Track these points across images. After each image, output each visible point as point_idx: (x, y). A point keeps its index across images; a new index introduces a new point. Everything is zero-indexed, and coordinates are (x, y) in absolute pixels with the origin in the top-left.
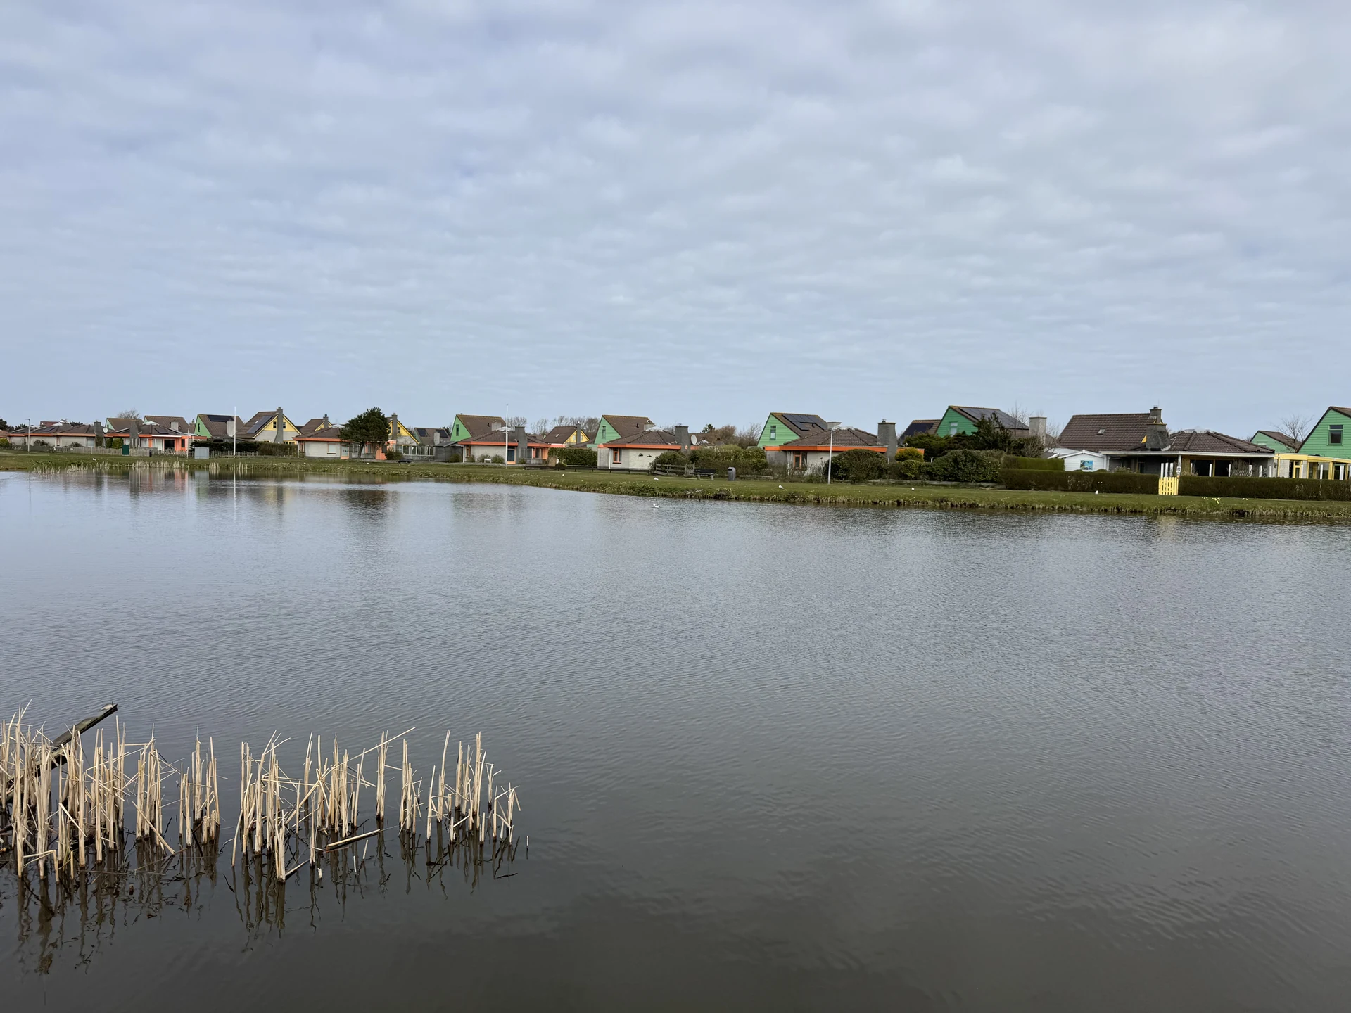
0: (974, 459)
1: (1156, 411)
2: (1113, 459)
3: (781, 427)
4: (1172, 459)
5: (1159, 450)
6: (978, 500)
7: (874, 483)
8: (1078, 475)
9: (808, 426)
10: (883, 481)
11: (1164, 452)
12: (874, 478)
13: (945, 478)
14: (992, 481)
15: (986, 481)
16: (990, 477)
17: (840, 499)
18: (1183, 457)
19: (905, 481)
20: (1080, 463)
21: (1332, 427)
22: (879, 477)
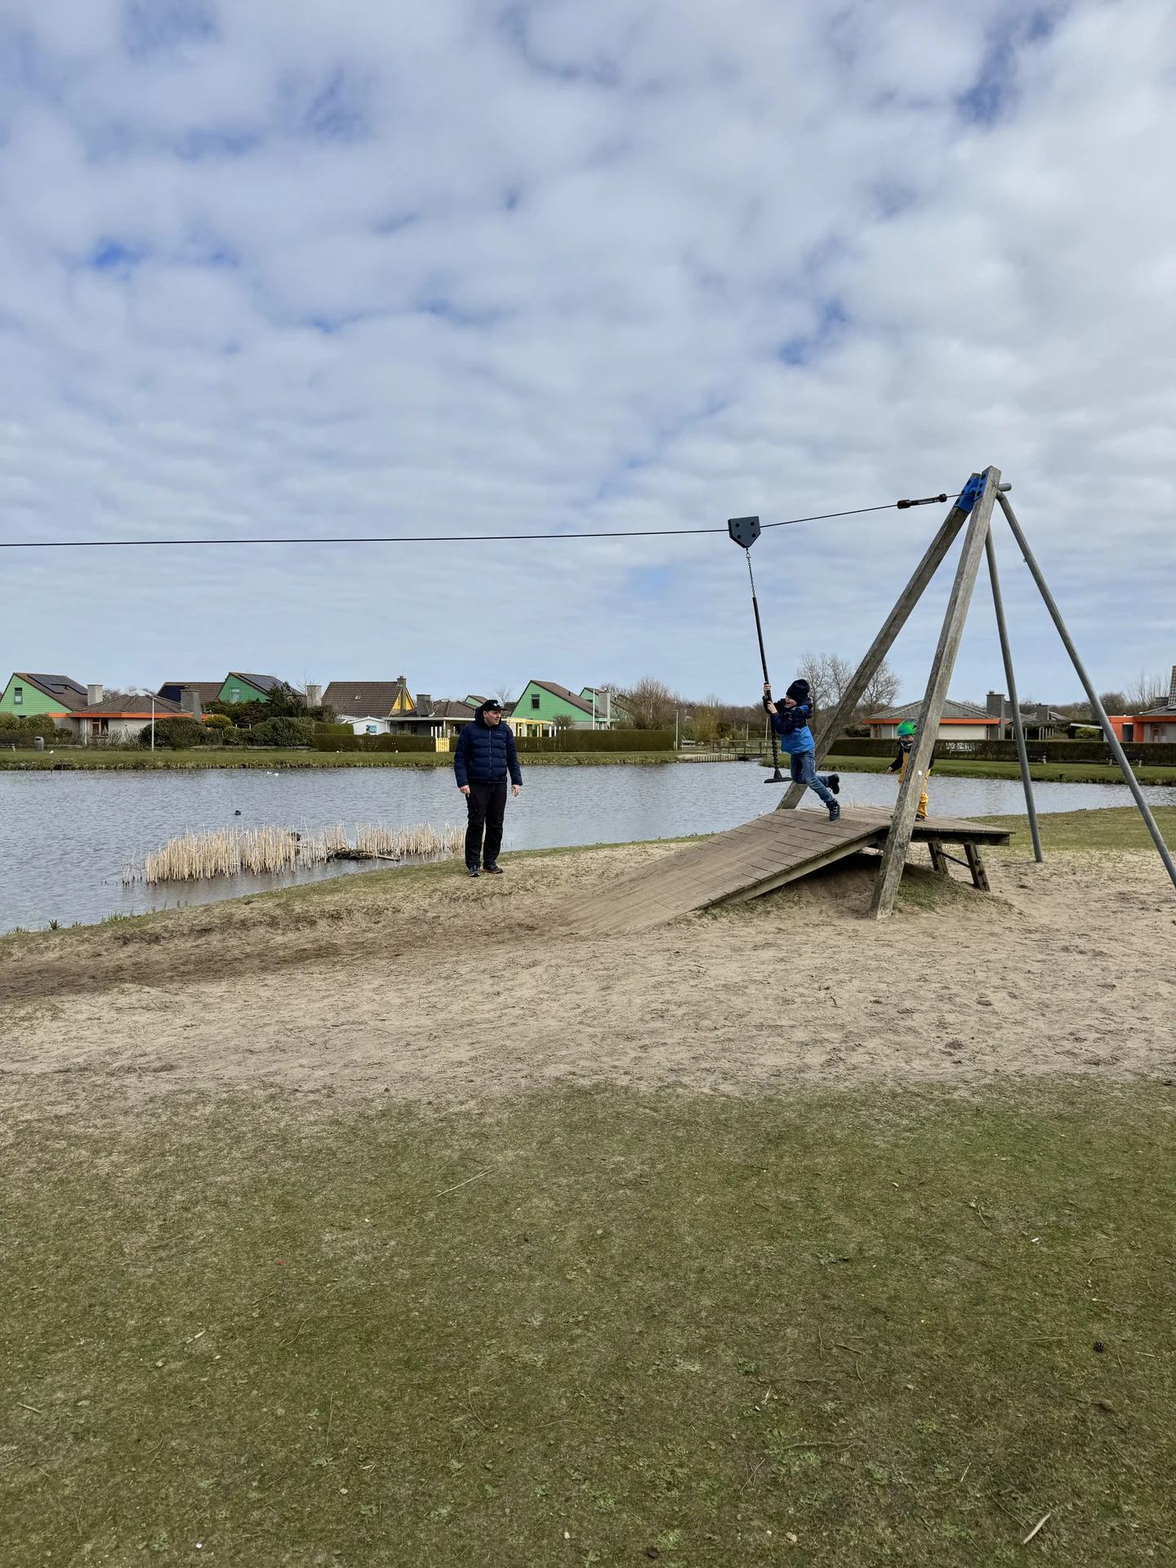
0: (290, 725)
1: (402, 680)
2: (393, 724)
3: (28, 690)
4: (439, 724)
5: (427, 716)
6: (311, 761)
7: (196, 749)
8: (365, 737)
9: (61, 689)
10: (205, 747)
11: (431, 718)
12: (196, 744)
13: (266, 743)
14: (307, 744)
15: (303, 745)
16: (305, 741)
17: (190, 765)
18: (447, 721)
19: (227, 747)
20: (366, 728)
21: (533, 696)
22: (201, 743)
